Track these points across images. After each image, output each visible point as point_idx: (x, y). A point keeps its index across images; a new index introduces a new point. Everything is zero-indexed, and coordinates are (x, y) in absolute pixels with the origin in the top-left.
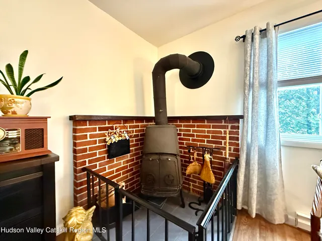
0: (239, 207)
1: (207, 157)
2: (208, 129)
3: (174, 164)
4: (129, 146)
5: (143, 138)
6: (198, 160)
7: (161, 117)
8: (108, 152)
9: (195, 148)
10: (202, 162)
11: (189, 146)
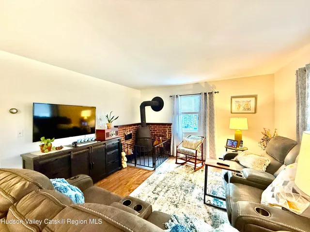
0: (171, 155)
1: (161, 138)
2: (162, 128)
3: (149, 141)
4: (132, 136)
5: (137, 132)
6: (158, 140)
7: (143, 123)
8: (125, 138)
9: (157, 135)
10: (159, 140)
11: (155, 135)
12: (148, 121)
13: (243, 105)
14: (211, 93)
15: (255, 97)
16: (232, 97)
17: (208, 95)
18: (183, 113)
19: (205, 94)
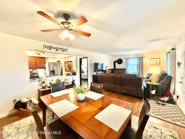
2: (122, 70)
12: (116, 68)
13: (155, 61)
14: (142, 57)
15: (160, 59)
16: (151, 59)
17: (141, 58)
18: (131, 65)
19: (140, 57)
